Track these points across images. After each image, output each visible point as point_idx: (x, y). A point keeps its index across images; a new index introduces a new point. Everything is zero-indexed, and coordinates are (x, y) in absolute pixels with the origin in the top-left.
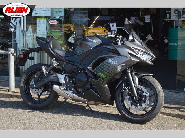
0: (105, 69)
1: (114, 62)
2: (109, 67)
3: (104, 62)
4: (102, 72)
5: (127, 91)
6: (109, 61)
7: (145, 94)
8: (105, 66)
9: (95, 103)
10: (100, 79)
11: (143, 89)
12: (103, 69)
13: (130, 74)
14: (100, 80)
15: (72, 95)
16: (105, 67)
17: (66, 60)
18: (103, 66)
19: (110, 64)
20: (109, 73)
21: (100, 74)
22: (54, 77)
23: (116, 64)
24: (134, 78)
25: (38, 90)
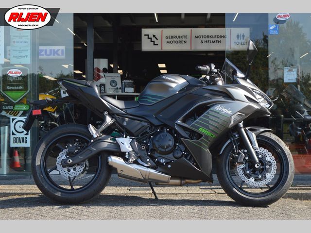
0: (211, 122)
1: (225, 111)
2: (219, 118)
3: (208, 111)
4: (207, 127)
5: (242, 156)
6: (217, 109)
7: (268, 159)
8: (211, 117)
9: (181, 182)
10: (202, 138)
11: (265, 151)
12: (208, 122)
13: (243, 130)
14: (202, 140)
15: (147, 172)
16: (211, 119)
17: (127, 114)
18: (208, 117)
19: (219, 113)
20: (218, 128)
21: (202, 130)
22: (109, 143)
23: (229, 113)
24: (250, 135)
25: (75, 169)
